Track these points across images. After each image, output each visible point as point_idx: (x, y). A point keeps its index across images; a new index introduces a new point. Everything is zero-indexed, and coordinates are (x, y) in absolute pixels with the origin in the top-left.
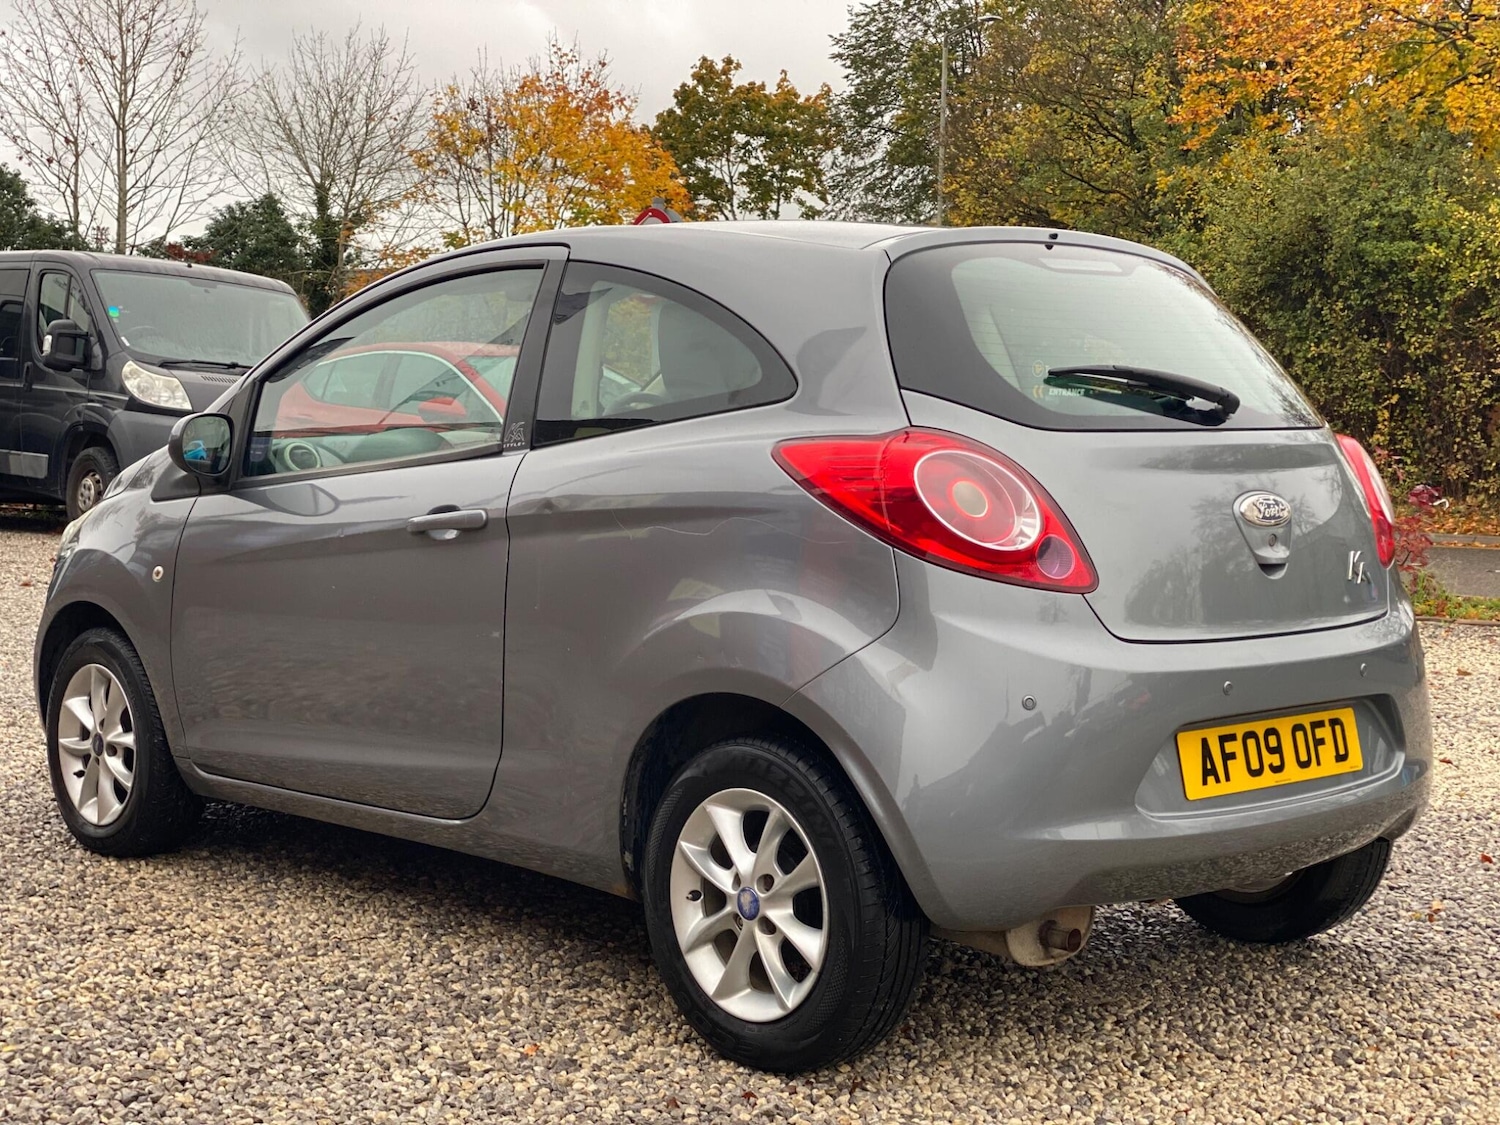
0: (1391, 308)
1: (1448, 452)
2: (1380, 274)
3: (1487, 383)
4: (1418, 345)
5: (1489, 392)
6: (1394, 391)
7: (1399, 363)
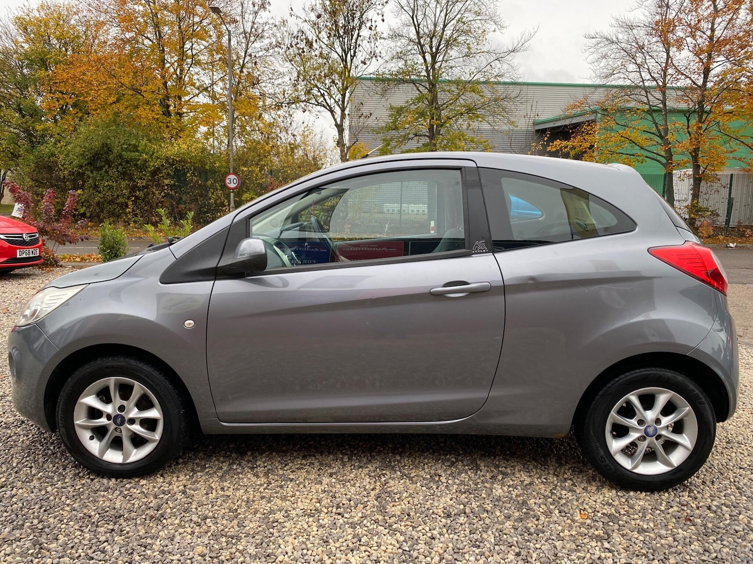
0: (132, 172)
1: (151, 213)
2: (127, 162)
3: (163, 194)
4: (140, 183)
5: (163, 197)
6: (133, 196)
7: (134, 188)
